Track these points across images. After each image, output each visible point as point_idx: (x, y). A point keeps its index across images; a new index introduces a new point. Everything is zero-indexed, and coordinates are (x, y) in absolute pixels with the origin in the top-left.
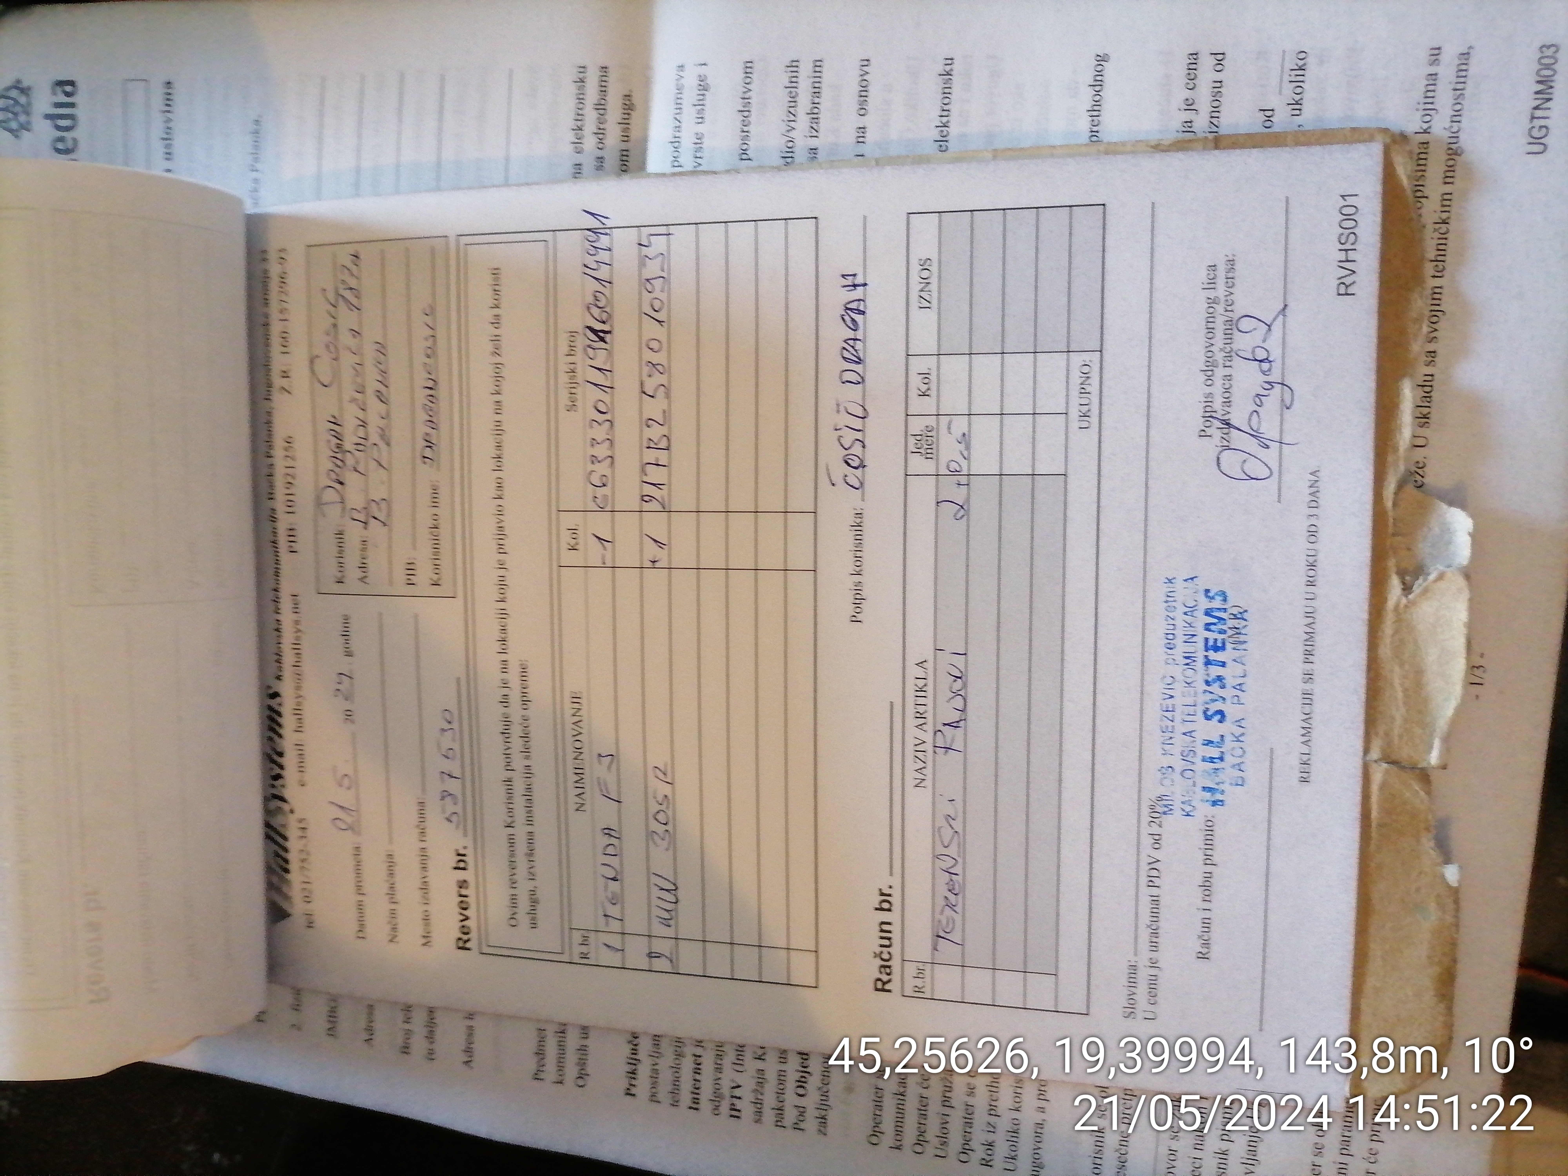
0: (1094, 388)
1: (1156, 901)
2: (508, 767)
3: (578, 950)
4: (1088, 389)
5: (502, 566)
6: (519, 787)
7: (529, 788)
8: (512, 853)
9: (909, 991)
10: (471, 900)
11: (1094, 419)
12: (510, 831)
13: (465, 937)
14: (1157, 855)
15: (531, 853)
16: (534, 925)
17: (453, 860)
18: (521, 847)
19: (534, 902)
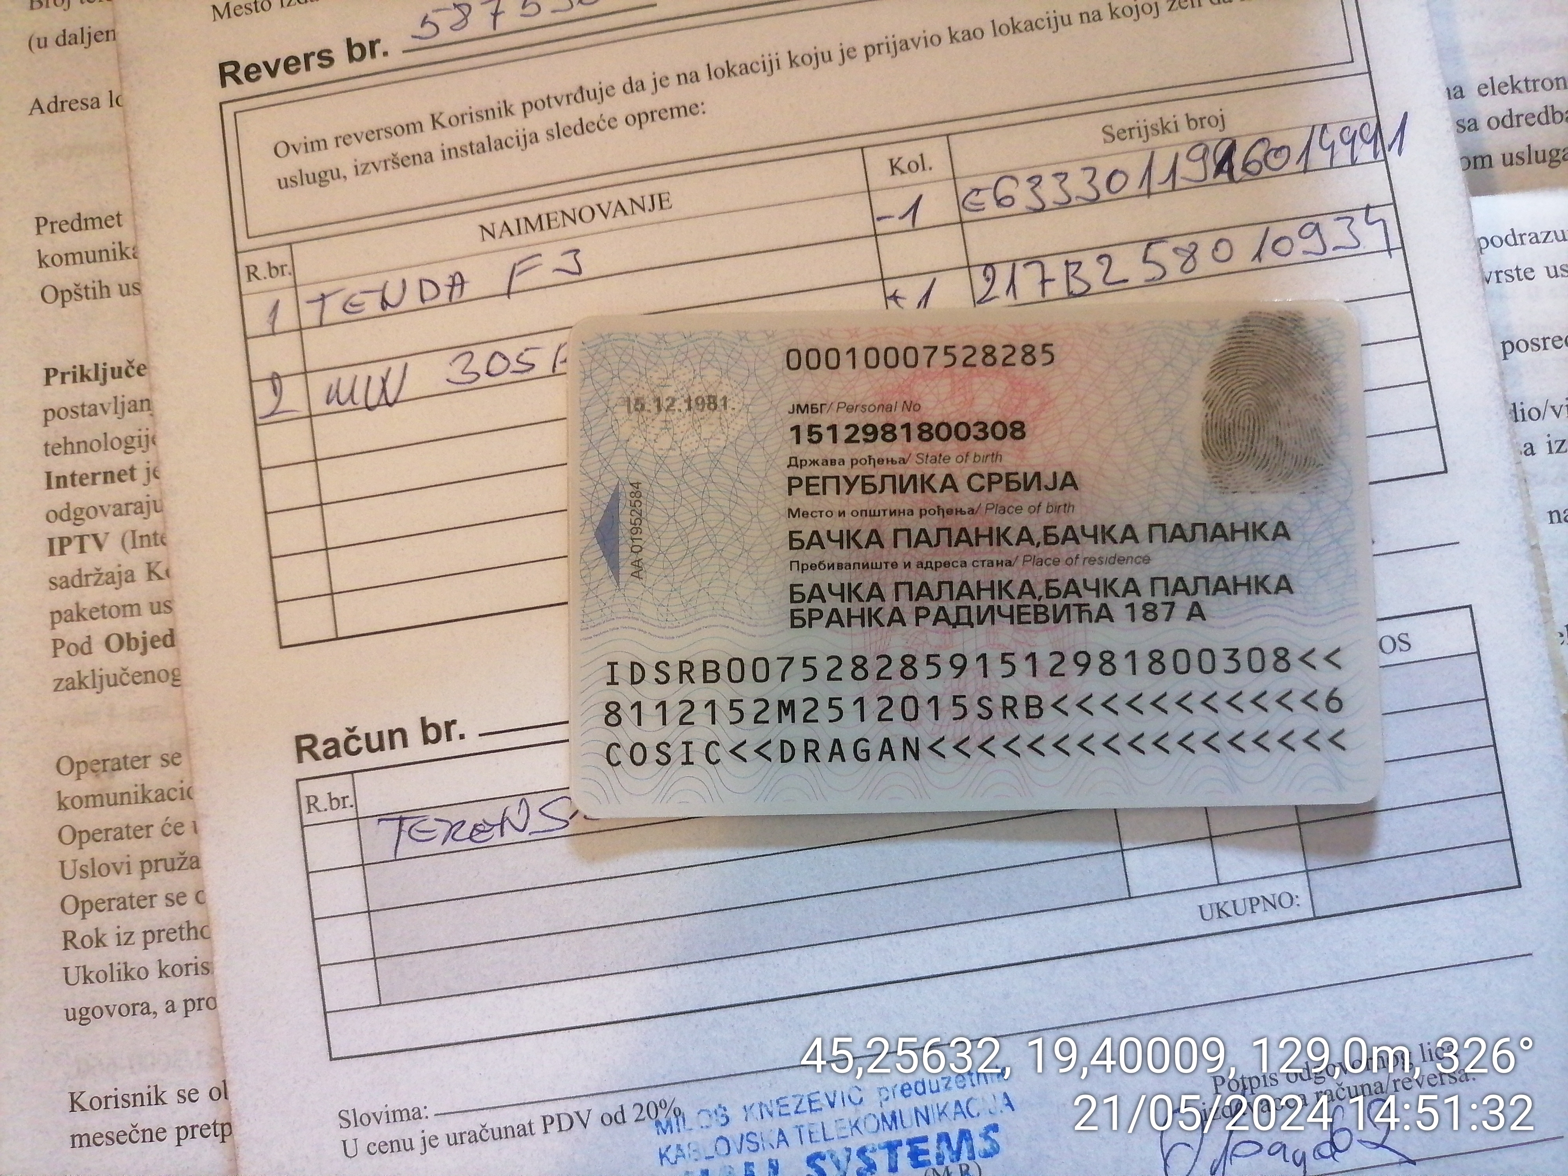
0: (1263, 916)
1: (525, 1131)
2: (529, 106)
3: (259, 259)
4: (1259, 909)
5: (847, 54)
6: (501, 128)
7: (502, 144)
8: (391, 132)
9: (307, 788)
10: (303, 78)
11: (1218, 925)
12: (428, 124)
13: (241, 75)
14: (594, 1121)
15: (397, 162)
16: (284, 184)
17: (362, 37)
18: (405, 145)
19: (321, 178)
